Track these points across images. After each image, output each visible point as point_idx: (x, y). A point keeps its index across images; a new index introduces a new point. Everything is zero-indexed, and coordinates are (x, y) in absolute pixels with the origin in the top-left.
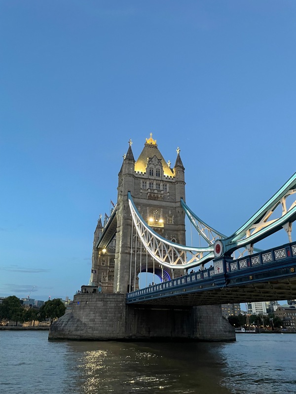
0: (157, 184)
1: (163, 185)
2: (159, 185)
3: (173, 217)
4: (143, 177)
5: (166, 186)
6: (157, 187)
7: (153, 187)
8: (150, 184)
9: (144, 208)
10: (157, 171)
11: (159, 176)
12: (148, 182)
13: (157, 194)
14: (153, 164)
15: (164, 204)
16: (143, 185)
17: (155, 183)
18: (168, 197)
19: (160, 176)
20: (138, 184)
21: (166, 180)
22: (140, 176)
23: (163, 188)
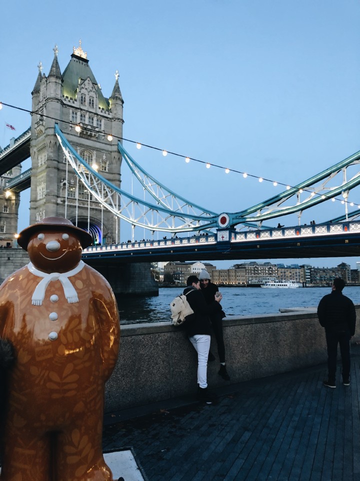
0: (90, 118)
1: (98, 120)
2: (93, 119)
3: (108, 163)
4: (73, 105)
5: (100, 121)
6: (90, 122)
7: (85, 120)
8: (81, 116)
10: (90, 100)
11: (93, 105)
12: (79, 114)
13: (91, 131)
14: (86, 89)
15: (98, 145)
16: (73, 117)
17: (87, 116)
18: (104, 138)
19: (95, 106)
20: (67, 114)
21: (102, 114)
22: (69, 104)
23: (98, 124)
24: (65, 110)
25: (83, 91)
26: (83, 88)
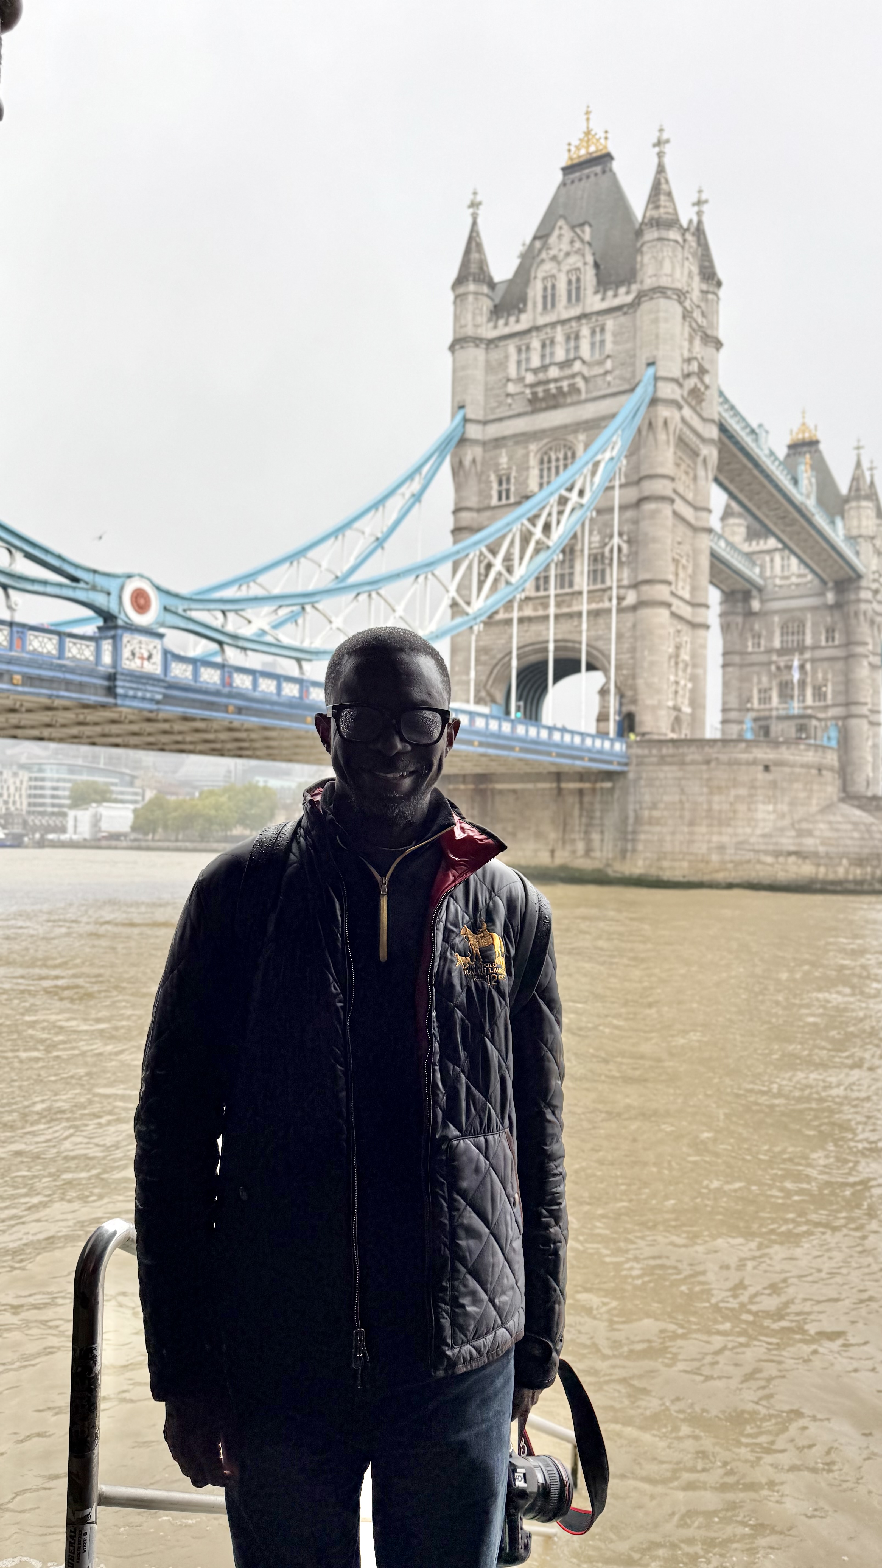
0: (568, 338)
1: (593, 333)
2: (577, 337)
4: (518, 328)
5: (603, 330)
6: (568, 351)
7: (552, 354)
8: (544, 346)
9: (520, 452)
10: (570, 282)
11: (578, 299)
12: (536, 344)
13: (556, 380)
14: (554, 258)
15: (589, 411)
17: (560, 337)
18: (609, 378)
19: (582, 295)
20: (501, 364)
21: (605, 305)
22: (507, 331)
23: (593, 344)
24: (496, 355)
25: (548, 267)
26: (543, 261)
